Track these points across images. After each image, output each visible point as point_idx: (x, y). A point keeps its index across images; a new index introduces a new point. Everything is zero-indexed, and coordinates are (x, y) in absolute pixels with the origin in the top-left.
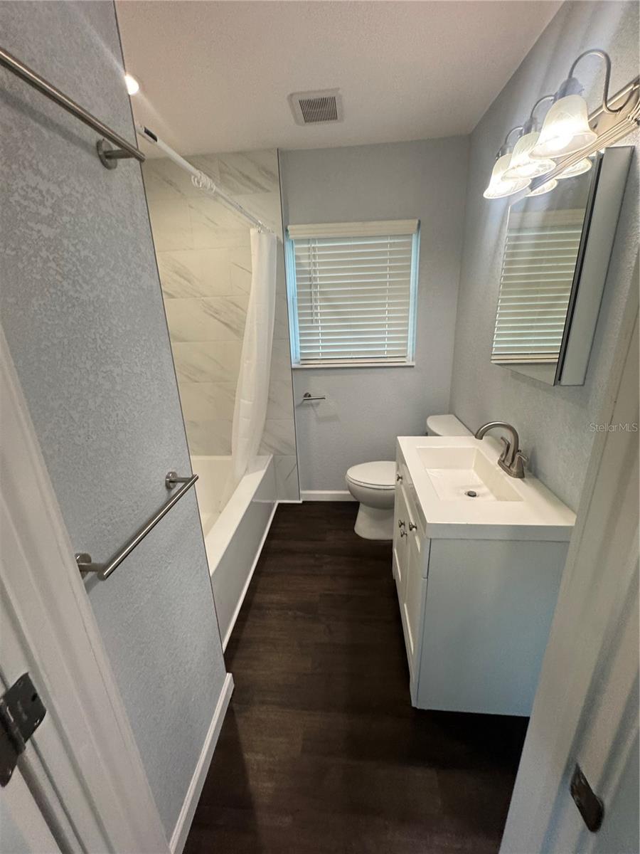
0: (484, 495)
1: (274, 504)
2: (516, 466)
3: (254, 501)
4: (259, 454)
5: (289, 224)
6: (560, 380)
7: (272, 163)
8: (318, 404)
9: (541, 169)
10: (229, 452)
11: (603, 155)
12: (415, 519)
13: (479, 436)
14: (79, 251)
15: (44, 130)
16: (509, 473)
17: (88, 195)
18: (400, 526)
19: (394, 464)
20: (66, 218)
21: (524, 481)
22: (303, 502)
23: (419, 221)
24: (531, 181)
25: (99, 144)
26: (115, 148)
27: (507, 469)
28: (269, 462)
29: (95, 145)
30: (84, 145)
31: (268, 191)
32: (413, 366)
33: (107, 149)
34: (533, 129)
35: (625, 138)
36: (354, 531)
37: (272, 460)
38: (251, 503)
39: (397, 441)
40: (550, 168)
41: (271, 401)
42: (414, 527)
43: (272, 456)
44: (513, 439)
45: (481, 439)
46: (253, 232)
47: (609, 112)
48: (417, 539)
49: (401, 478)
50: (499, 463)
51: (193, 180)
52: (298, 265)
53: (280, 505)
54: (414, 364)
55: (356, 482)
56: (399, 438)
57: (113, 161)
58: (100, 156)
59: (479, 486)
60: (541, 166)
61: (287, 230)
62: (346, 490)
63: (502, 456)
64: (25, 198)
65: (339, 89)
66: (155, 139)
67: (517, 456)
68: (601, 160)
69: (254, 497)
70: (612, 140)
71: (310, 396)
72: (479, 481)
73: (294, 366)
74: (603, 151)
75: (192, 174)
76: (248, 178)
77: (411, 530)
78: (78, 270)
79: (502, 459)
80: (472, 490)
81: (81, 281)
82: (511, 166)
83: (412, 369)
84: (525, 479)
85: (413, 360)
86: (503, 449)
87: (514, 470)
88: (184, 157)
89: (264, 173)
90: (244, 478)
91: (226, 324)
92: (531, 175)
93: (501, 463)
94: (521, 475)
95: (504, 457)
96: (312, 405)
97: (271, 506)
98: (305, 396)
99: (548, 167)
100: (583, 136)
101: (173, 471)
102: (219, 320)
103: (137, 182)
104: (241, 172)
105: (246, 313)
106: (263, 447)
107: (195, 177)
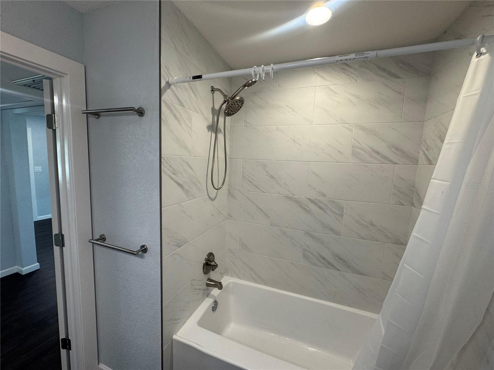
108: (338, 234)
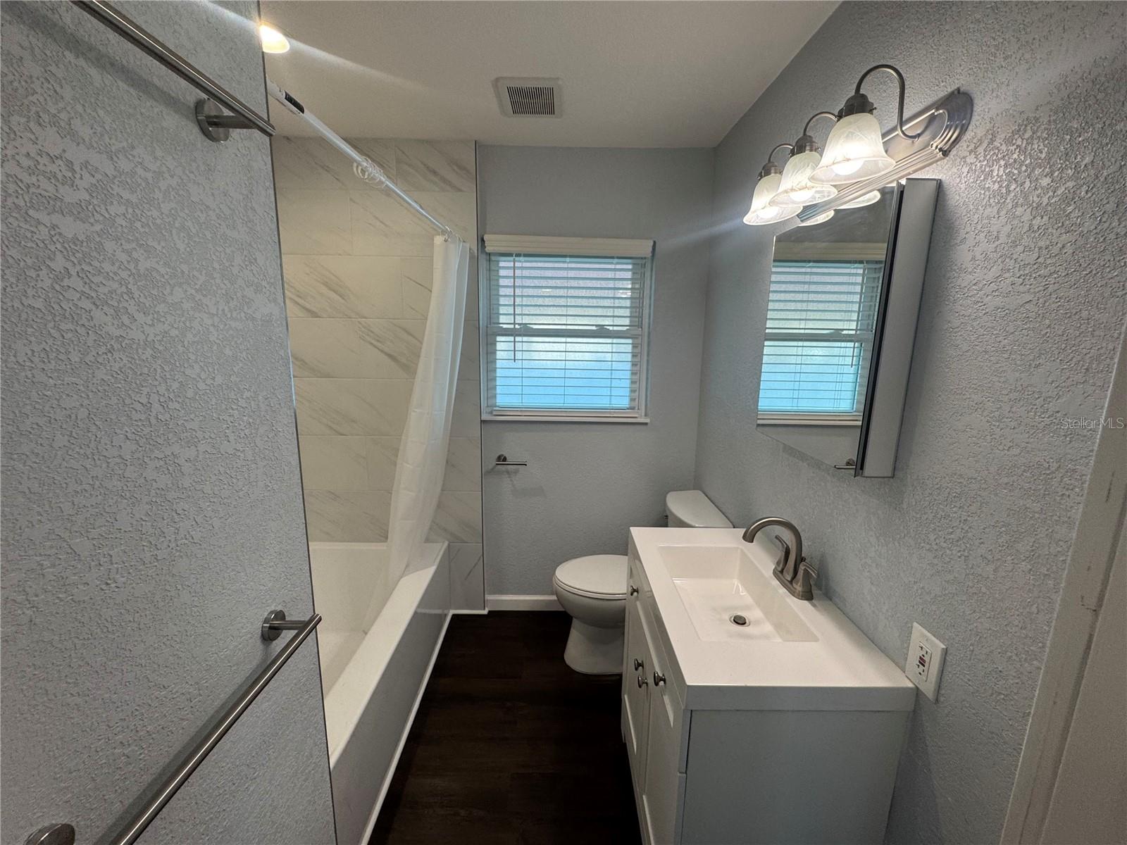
0: (758, 622)
1: (446, 615)
2: (801, 581)
3: (419, 611)
4: (427, 540)
5: (485, 233)
6: (862, 468)
7: (469, 158)
8: (516, 472)
9: (817, 195)
10: (384, 536)
11: (904, 186)
12: (661, 667)
13: (749, 538)
14: (137, 261)
15: (93, 72)
16: (793, 593)
17: (166, 175)
18: (636, 669)
19: (623, 560)
20: (115, 209)
21: (814, 606)
22: (489, 612)
23: (655, 242)
24: (802, 208)
25: (199, 105)
26: (227, 112)
27: (789, 585)
28: (441, 553)
29: (192, 105)
30: (171, 102)
31: (460, 190)
32: (646, 424)
33: (213, 113)
34: (808, 148)
35: (927, 168)
36: (564, 660)
37: (445, 550)
38: (416, 613)
39: (629, 531)
40: (828, 196)
41: (450, 464)
42: (661, 680)
43: (446, 544)
44: (794, 541)
45: (752, 542)
46: (439, 240)
47: (904, 137)
48: (666, 699)
49: (637, 591)
50: (775, 573)
51: (355, 169)
53: (454, 616)
54: (647, 421)
55: (568, 588)
56: (632, 529)
57: (221, 130)
58: (199, 123)
59: (748, 608)
60: (817, 192)
61: (483, 240)
62: (552, 594)
63: (778, 563)
64: (31, 171)
65: (558, 79)
66: (301, 109)
67: (802, 568)
68: (902, 193)
69: (418, 607)
70: (910, 170)
71: (505, 459)
72: (749, 600)
73: (485, 417)
74: (903, 182)
75: (356, 161)
76: (435, 173)
77: (657, 684)
78: (130, 292)
79: (780, 569)
80: (739, 614)
81: (132, 309)
82: (781, 189)
83: (644, 427)
84: (813, 601)
85: (646, 415)
86: (781, 554)
87: (799, 587)
88: (345, 140)
89: (455, 168)
90: (403, 580)
91: (390, 356)
92: (805, 202)
93: (779, 573)
94: (808, 596)
95: (781, 566)
96: (508, 472)
97: (442, 617)
98: (499, 458)
99: (826, 194)
100: (876, 162)
101: (279, 608)
102: (382, 351)
103: (262, 162)
104: (425, 165)
105: (422, 343)
106: (435, 530)
107: (359, 164)
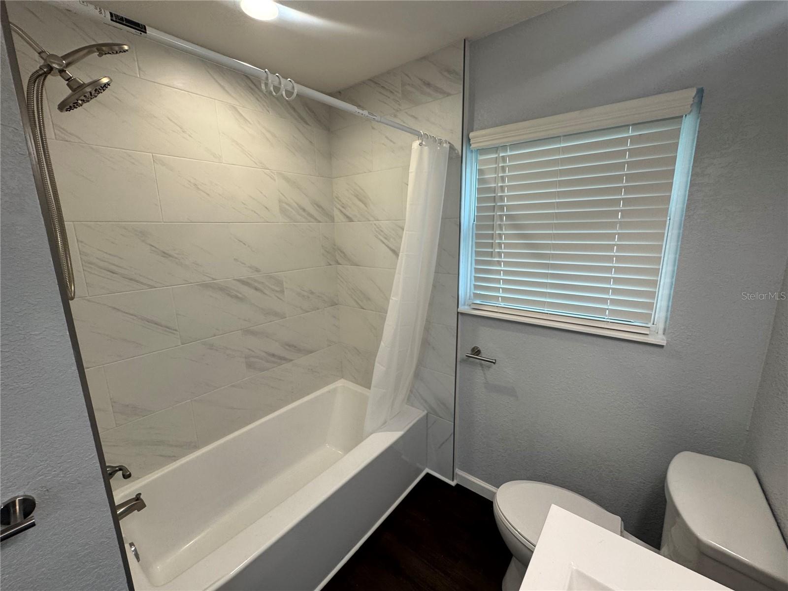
1: (421, 470)
4: (406, 401)
5: (472, 131)
22: (457, 485)
23: (701, 91)
31: (449, 94)
32: (661, 346)
37: (423, 417)
43: (426, 412)
46: (415, 145)
52: (481, 181)
53: (428, 475)
54: (664, 343)
61: (468, 139)
71: (479, 353)
73: (462, 309)
76: (429, 84)
83: (660, 351)
85: (663, 337)
89: (446, 74)
91: (392, 250)
98: (473, 350)
102: (388, 247)
104: (421, 80)
106: (414, 396)
108: (283, 316)
